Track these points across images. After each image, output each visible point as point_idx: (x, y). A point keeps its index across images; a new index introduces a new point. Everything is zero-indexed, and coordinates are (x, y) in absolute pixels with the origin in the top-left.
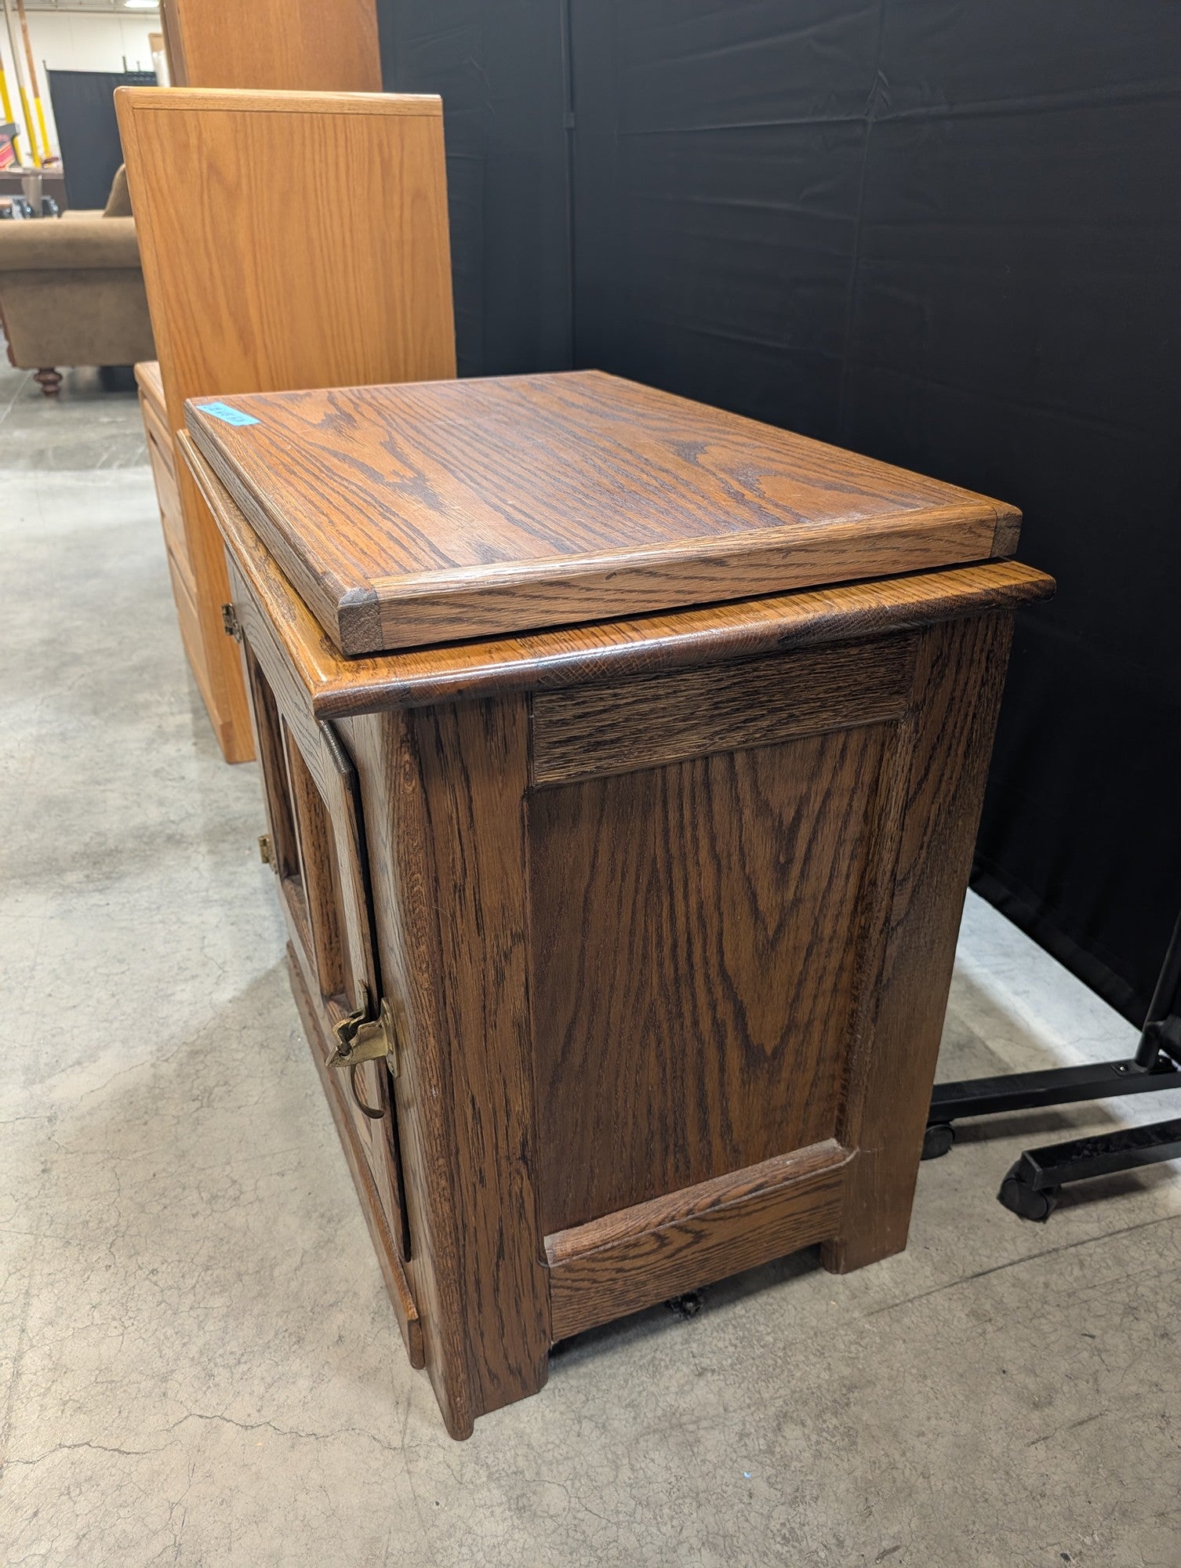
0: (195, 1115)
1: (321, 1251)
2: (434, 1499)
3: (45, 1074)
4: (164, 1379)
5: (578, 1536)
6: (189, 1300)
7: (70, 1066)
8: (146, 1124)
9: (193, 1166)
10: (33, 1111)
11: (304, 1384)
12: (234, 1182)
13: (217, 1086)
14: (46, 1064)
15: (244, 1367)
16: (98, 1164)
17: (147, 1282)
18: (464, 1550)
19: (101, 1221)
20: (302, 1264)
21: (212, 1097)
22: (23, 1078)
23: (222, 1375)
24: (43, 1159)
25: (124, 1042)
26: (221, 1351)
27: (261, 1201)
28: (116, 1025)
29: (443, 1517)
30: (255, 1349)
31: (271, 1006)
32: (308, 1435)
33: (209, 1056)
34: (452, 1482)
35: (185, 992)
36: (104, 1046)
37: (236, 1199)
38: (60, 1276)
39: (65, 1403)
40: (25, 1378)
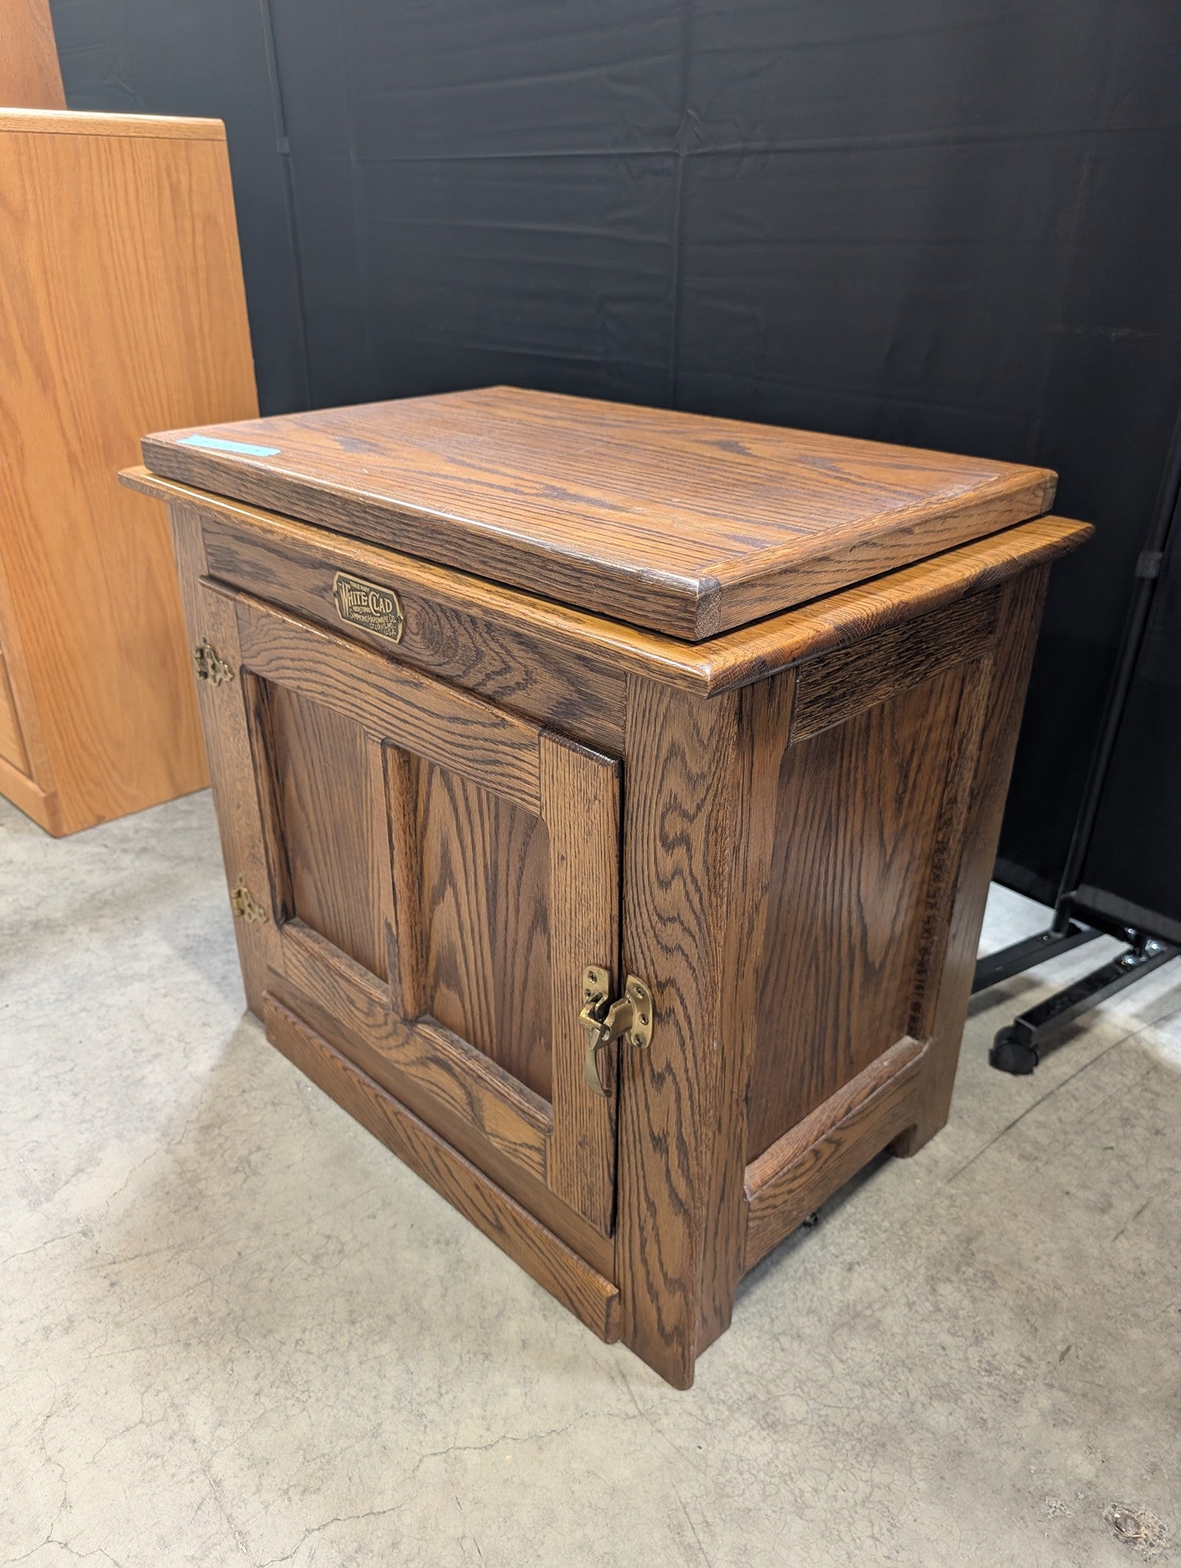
0: (246, 1186)
1: (456, 1273)
2: (694, 1445)
3: (49, 1191)
4: (375, 1435)
5: (831, 1429)
6: (353, 1356)
7: (73, 1176)
8: (197, 1208)
9: (275, 1234)
10: (58, 1231)
11: (515, 1392)
12: (329, 1237)
13: (251, 1153)
14: (43, 1181)
15: (448, 1398)
16: (169, 1261)
17: (299, 1354)
18: (746, 1475)
19: (210, 1314)
20: (446, 1289)
21: (252, 1164)
22: (24, 1202)
23: (432, 1412)
24: (103, 1274)
25: (119, 1136)
26: (417, 1390)
27: (367, 1245)
28: (98, 1123)
29: (711, 1456)
30: (450, 1377)
31: (259, 1065)
32: (549, 1434)
33: (223, 1127)
34: (700, 1425)
35: (156, 1073)
36: (99, 1147)
37: (341, 1251)
38: (199, 1378)
39: (286, 1492)
40: (226, 1484)
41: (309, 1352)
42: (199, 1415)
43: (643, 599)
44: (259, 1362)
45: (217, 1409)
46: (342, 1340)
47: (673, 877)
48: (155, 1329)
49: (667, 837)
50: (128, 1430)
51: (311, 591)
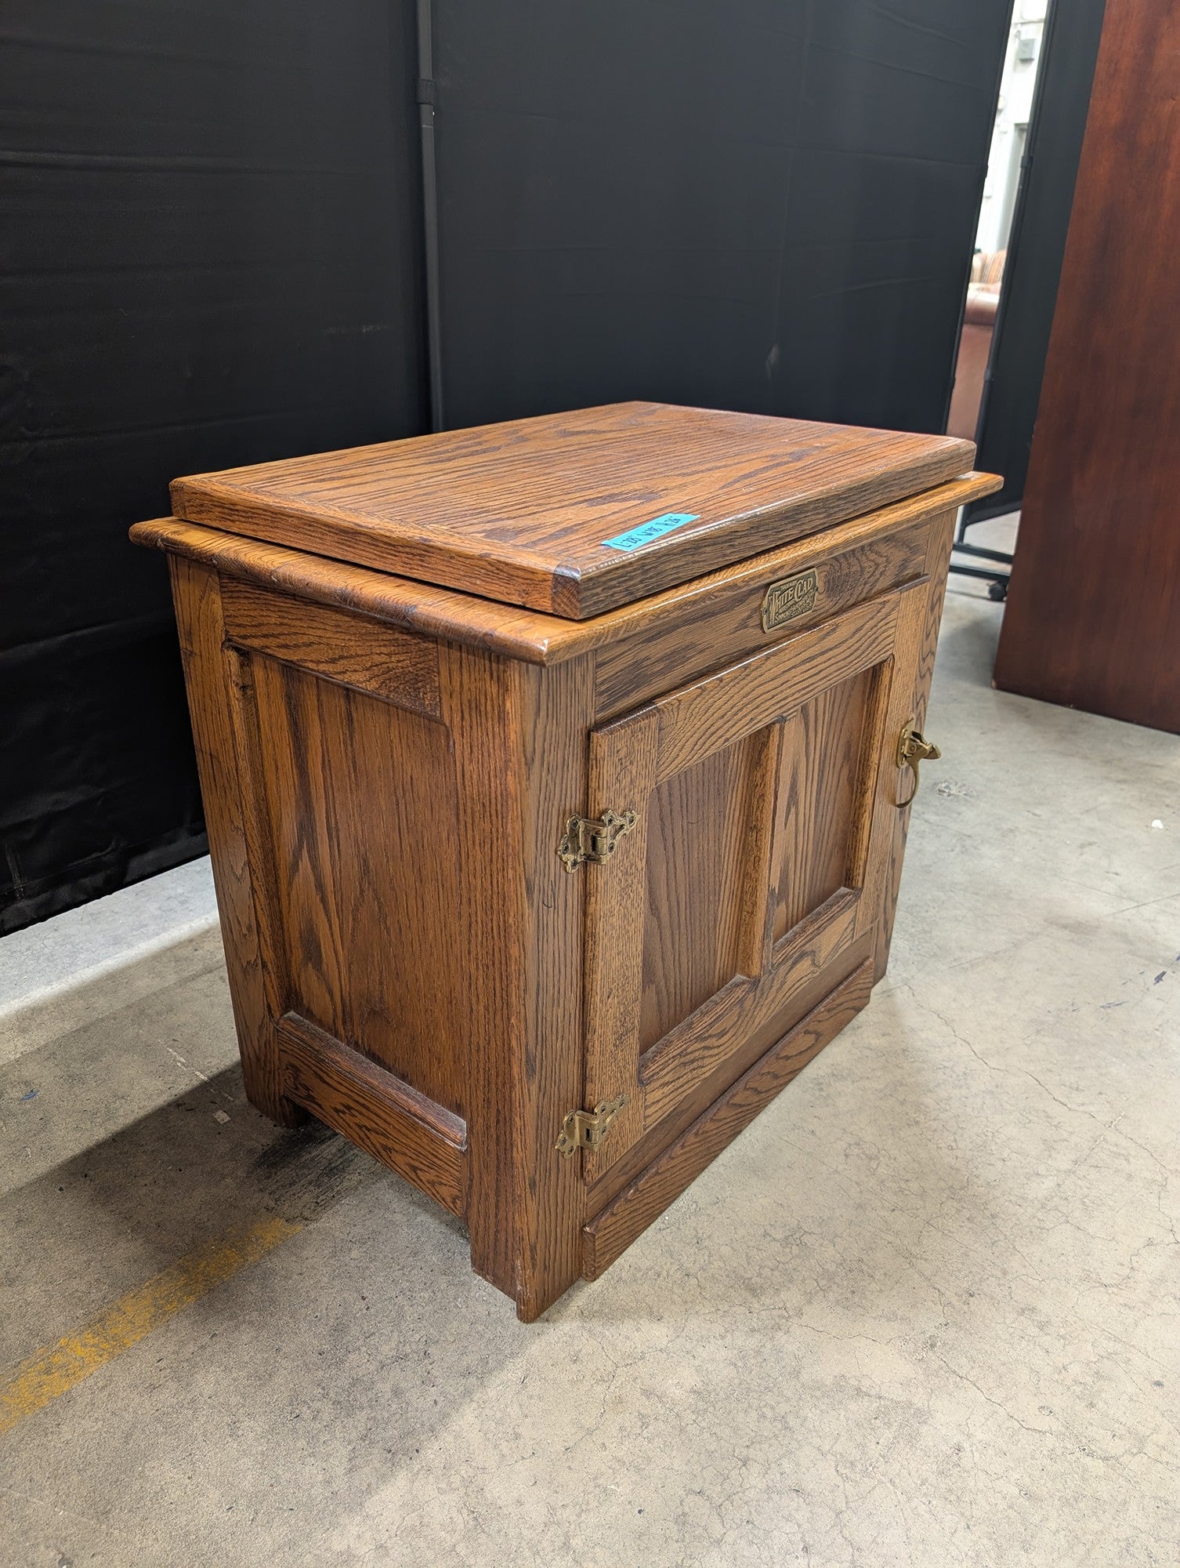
0: (817, 1230)
3: (900, 1411)
8: (861, 1260)
10: (941, 1372)
14: (889, 1424)
16: (926, 1260)
17: (960, 1146)
19: (958, 1211)
22: (924, 1429)
24: (966, 1308)
25: (796, 1374)
28: (783, 1408)
31: (639, 1275)
32: (942, 1018)
35: (680, 1381)
37: (857, 1144)
38: (1013, 1198)
39: (1055, 1126)
40: (1074, 1157)
41: (955, 1141)
42: (1039, 1188)
44: (980, 1166)
45: (1028, 1179)
46: (934, 1124)
48: (993, 1244)
50: (1079, 1228)
51: (737, 630)
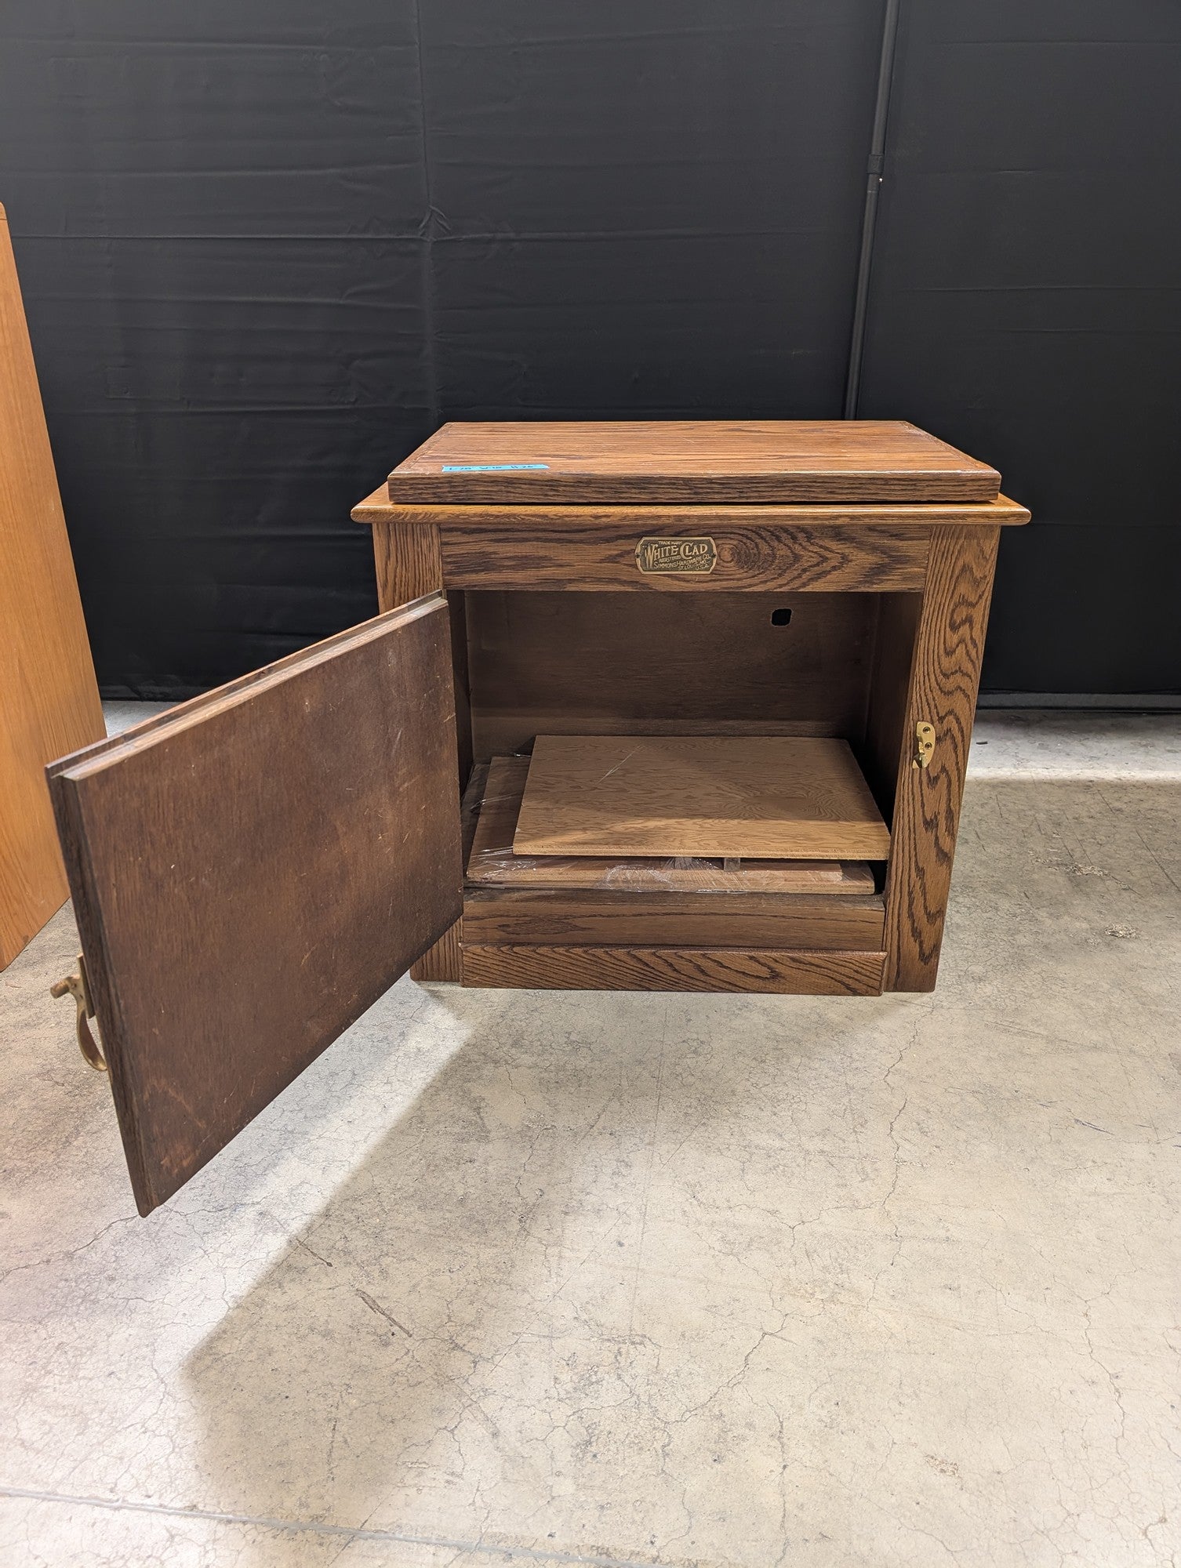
0: (596, 1051)
1: (772, 1014)
2: (967, 1004)
4: (851, 1088)
5: (999, 967)
7: (479, 1113)
8: (589, 1077)
9: (655, 1058)
11: (876, 1035)
13: (567, 1037)
14: (464, 1128)
15: (855, 1056)
16: (622, 1105)
17: (763, 1089)
18: (998, 1000)
19: (689, 1107)
20: (779, 1023)
21: (580, 1041)
23: (858, 1064)
24: (596, 1134)
26: (838, 1063)
29: (978, 1003)
30: (842, 1049)
31: (483, 1000)
32: (914, 1038)
33: (525, 1038)
41: (766, 1085)
42: (765, 1140)
43: (964, 485)
45: (768, 1131)
47: (957, 646)
49: (955, 623)
51: (601, 561)
